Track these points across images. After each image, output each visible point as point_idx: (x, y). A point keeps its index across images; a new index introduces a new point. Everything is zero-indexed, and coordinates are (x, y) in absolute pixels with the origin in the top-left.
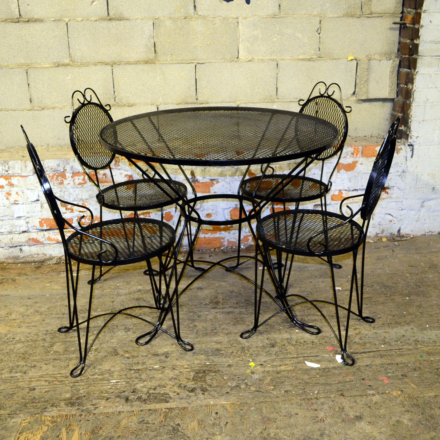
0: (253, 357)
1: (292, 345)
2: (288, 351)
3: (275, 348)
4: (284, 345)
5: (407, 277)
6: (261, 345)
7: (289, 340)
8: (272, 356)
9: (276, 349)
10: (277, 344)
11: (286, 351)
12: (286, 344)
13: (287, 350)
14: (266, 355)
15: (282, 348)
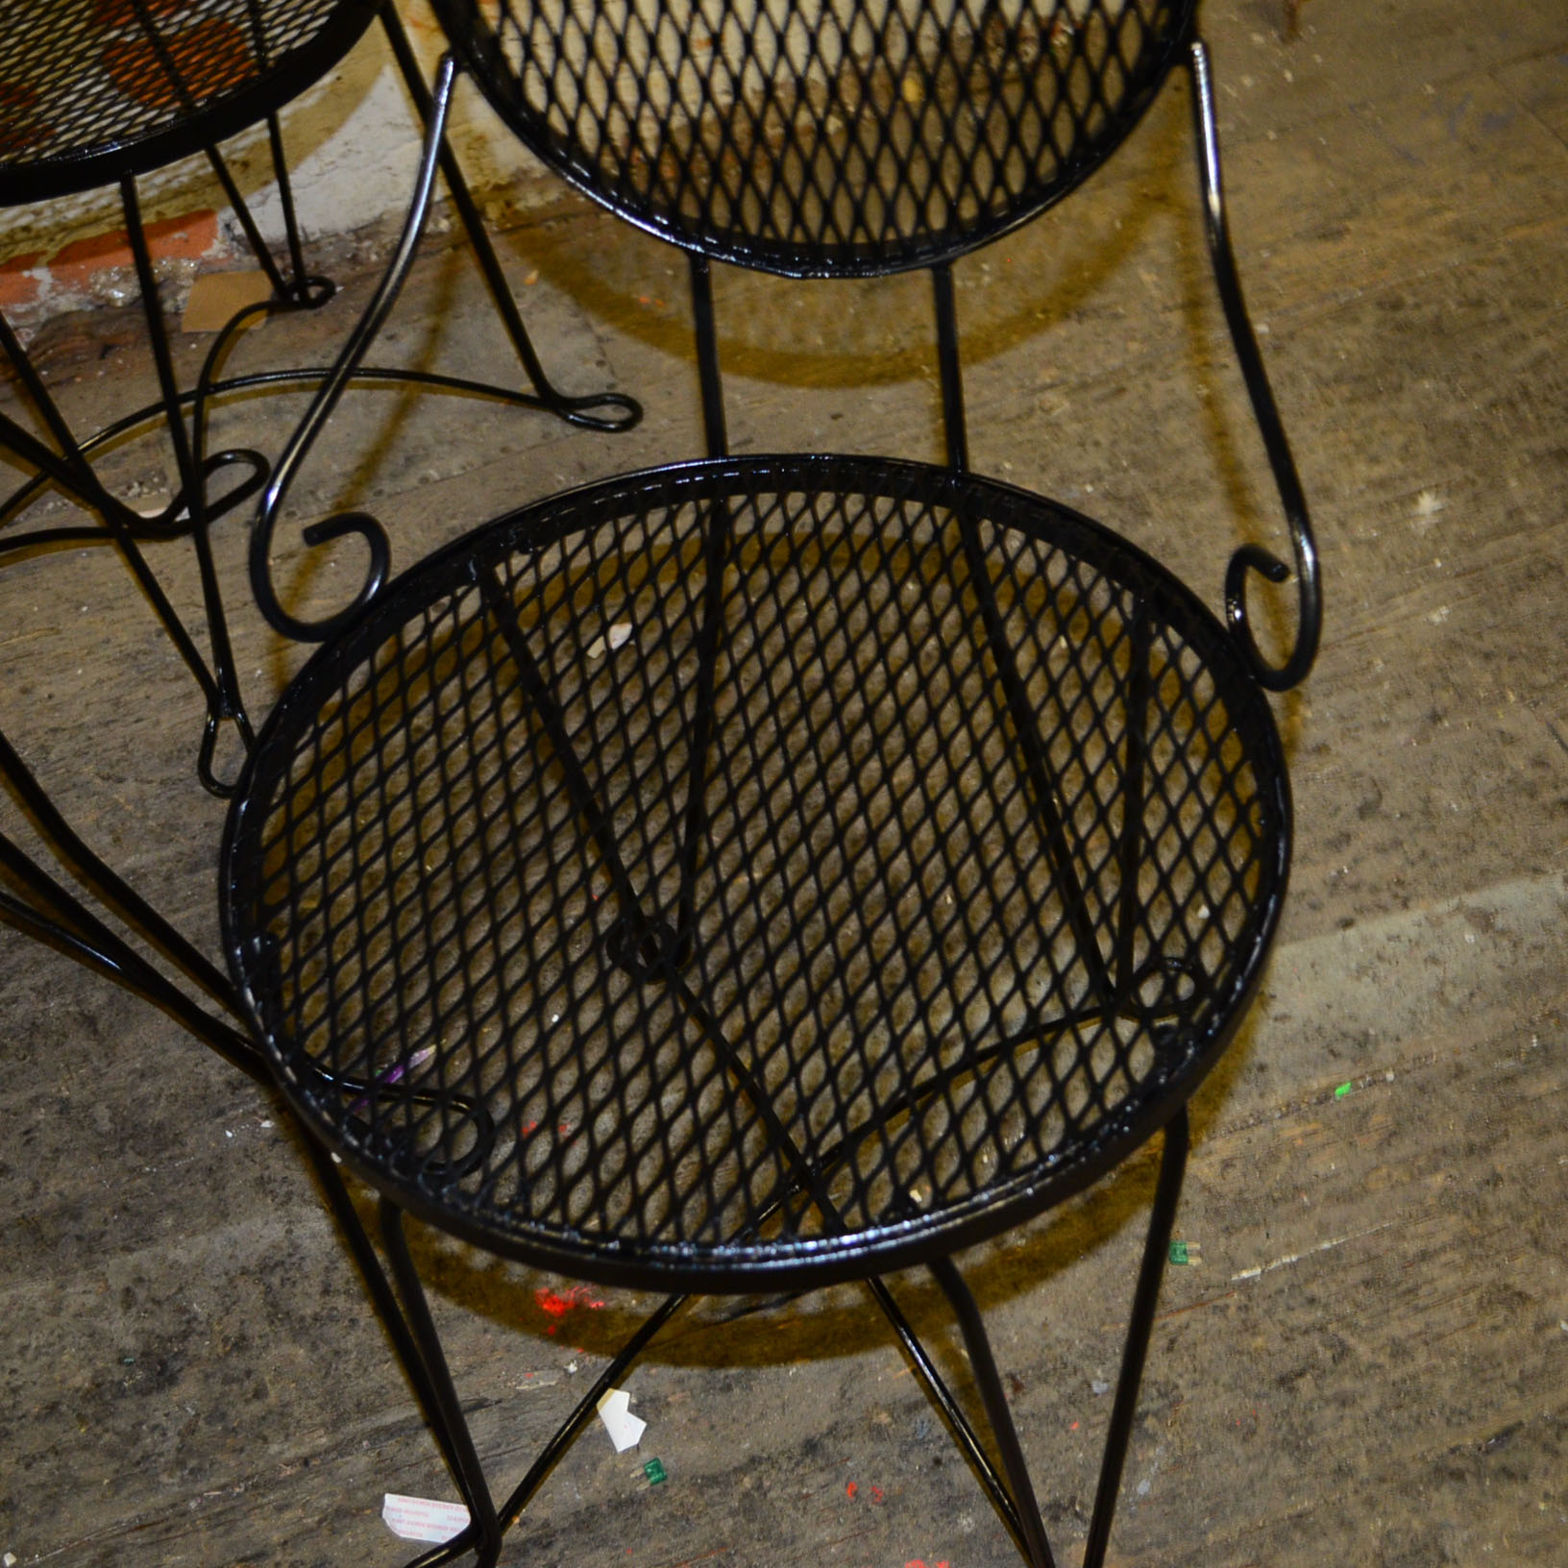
0: (25, 1530)
1: (300, 1329)
2: (273, 1396)
3: (177, 1393)
4: (241, 1344)
5: (1055, 426)
6: (81, 1379)
7: (275, 1281)
8: (154, 1487)
9: (188, 1391)
10: (193, 1345)
11: (256, 1408)
12: (258, 1328)
13: (259, 1394)
14: (117, 1485)
15: (227, 1380)
